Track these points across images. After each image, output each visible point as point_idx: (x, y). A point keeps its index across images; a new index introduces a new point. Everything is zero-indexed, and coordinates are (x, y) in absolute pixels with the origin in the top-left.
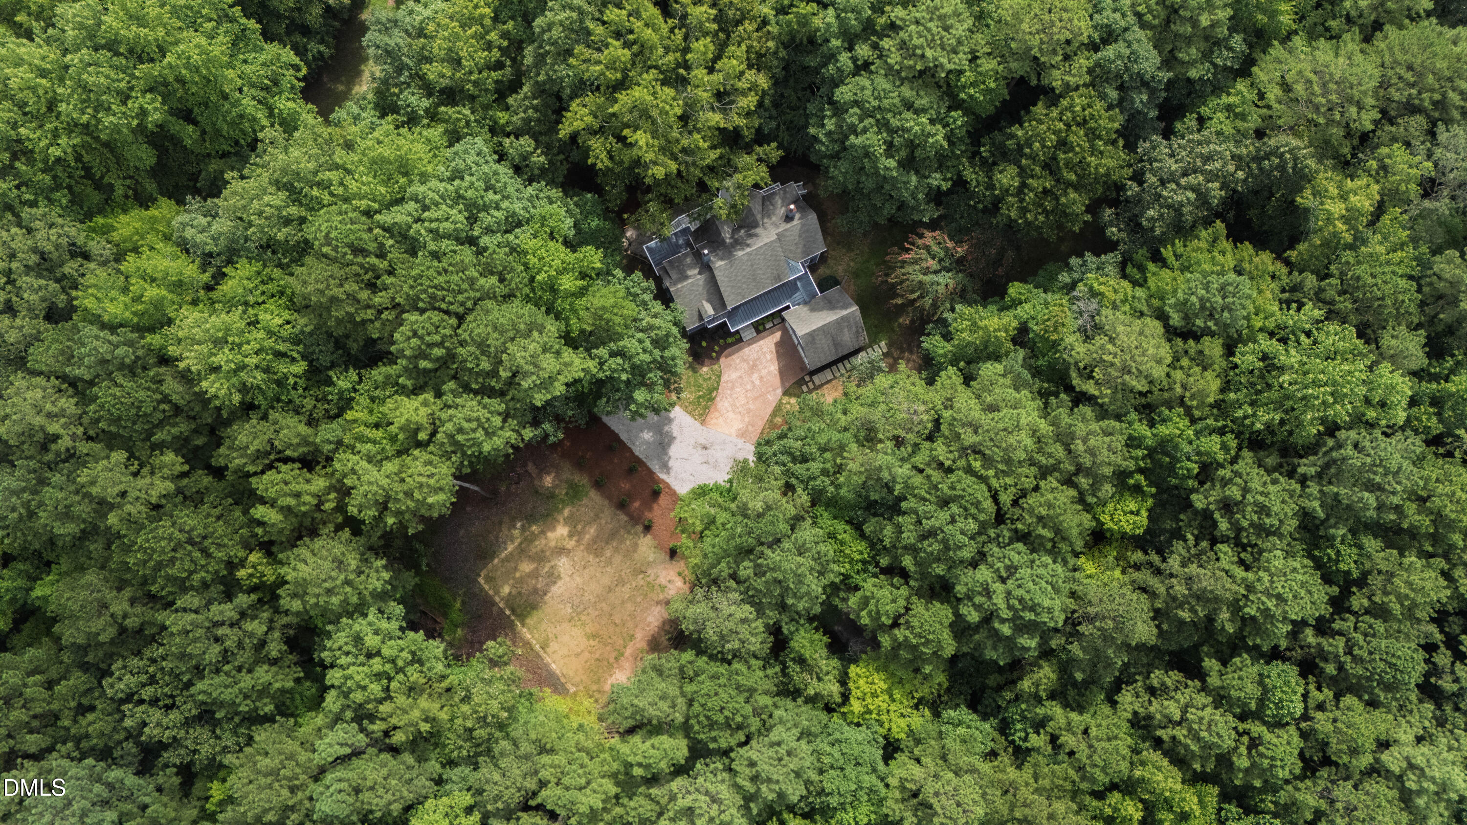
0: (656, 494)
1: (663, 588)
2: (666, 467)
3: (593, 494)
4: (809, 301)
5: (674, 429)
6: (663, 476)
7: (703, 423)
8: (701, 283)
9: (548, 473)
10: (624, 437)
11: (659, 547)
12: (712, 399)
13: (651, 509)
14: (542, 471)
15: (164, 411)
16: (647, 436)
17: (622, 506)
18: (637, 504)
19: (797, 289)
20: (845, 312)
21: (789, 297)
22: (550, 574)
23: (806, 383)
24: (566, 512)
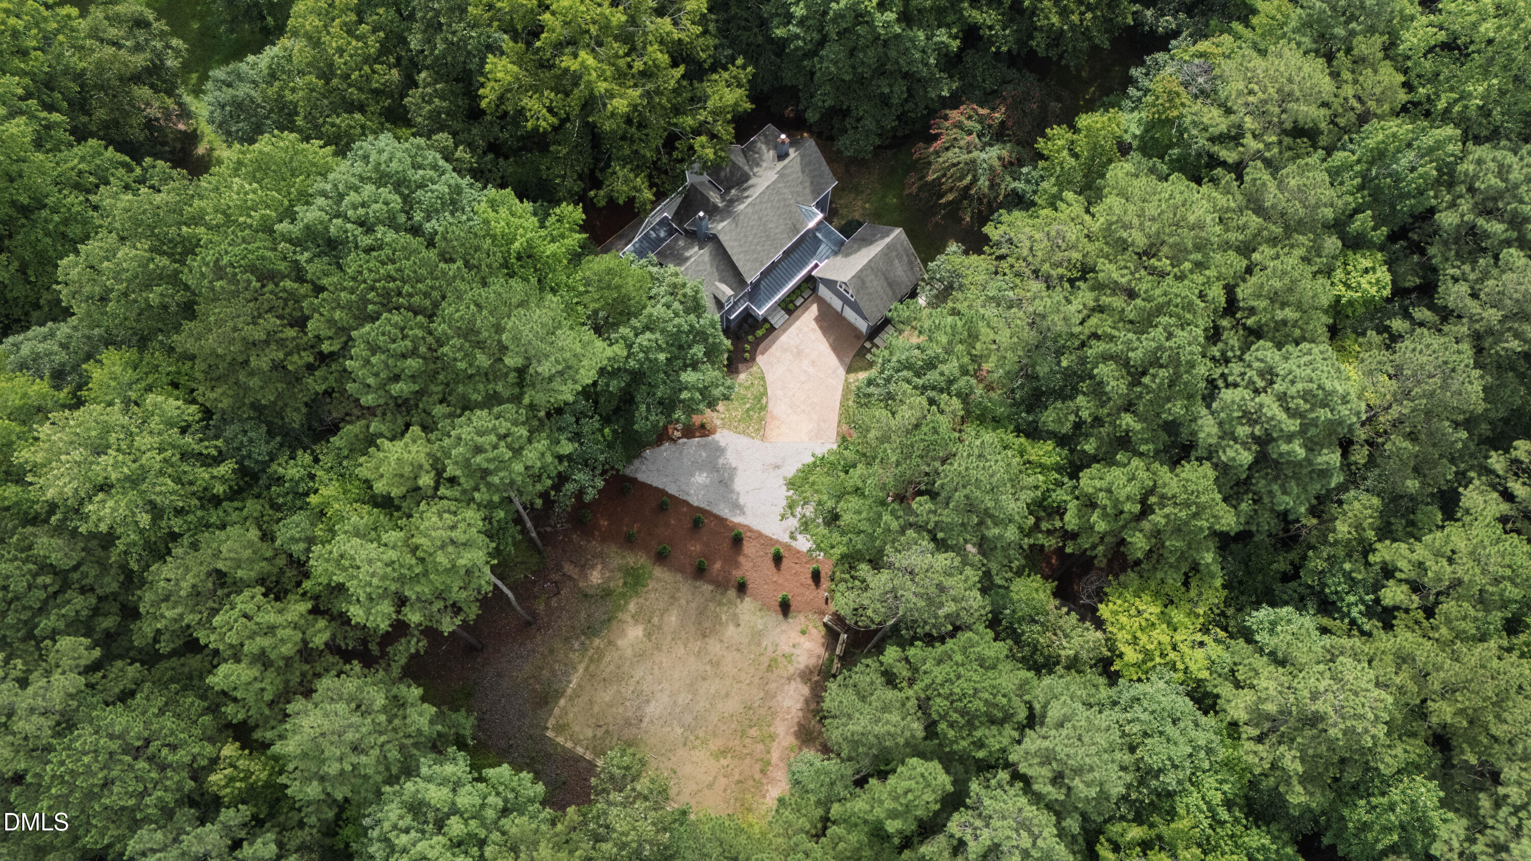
0: (737, 541)
1: (788, 657)
2: (737, 507)
3: (658, 572)
4: (839, 249)
5: (731, 458)
6: (737, 519)
7: (763, 438)
8: (707, 258)
9: (593, 567)
10: (672, 490)
11: (765, 607)
12: (764, 408)
13: (737, 565)
14: (584, 568)
15: (45, 587)
16: (701, 478)
17: (700, 572)
18: (718, 566)
19: (819, 242)
20: (887, 240)
21: (813, 253)
22: (638, 694)
23: (869, 351)
24: (632, 607)
